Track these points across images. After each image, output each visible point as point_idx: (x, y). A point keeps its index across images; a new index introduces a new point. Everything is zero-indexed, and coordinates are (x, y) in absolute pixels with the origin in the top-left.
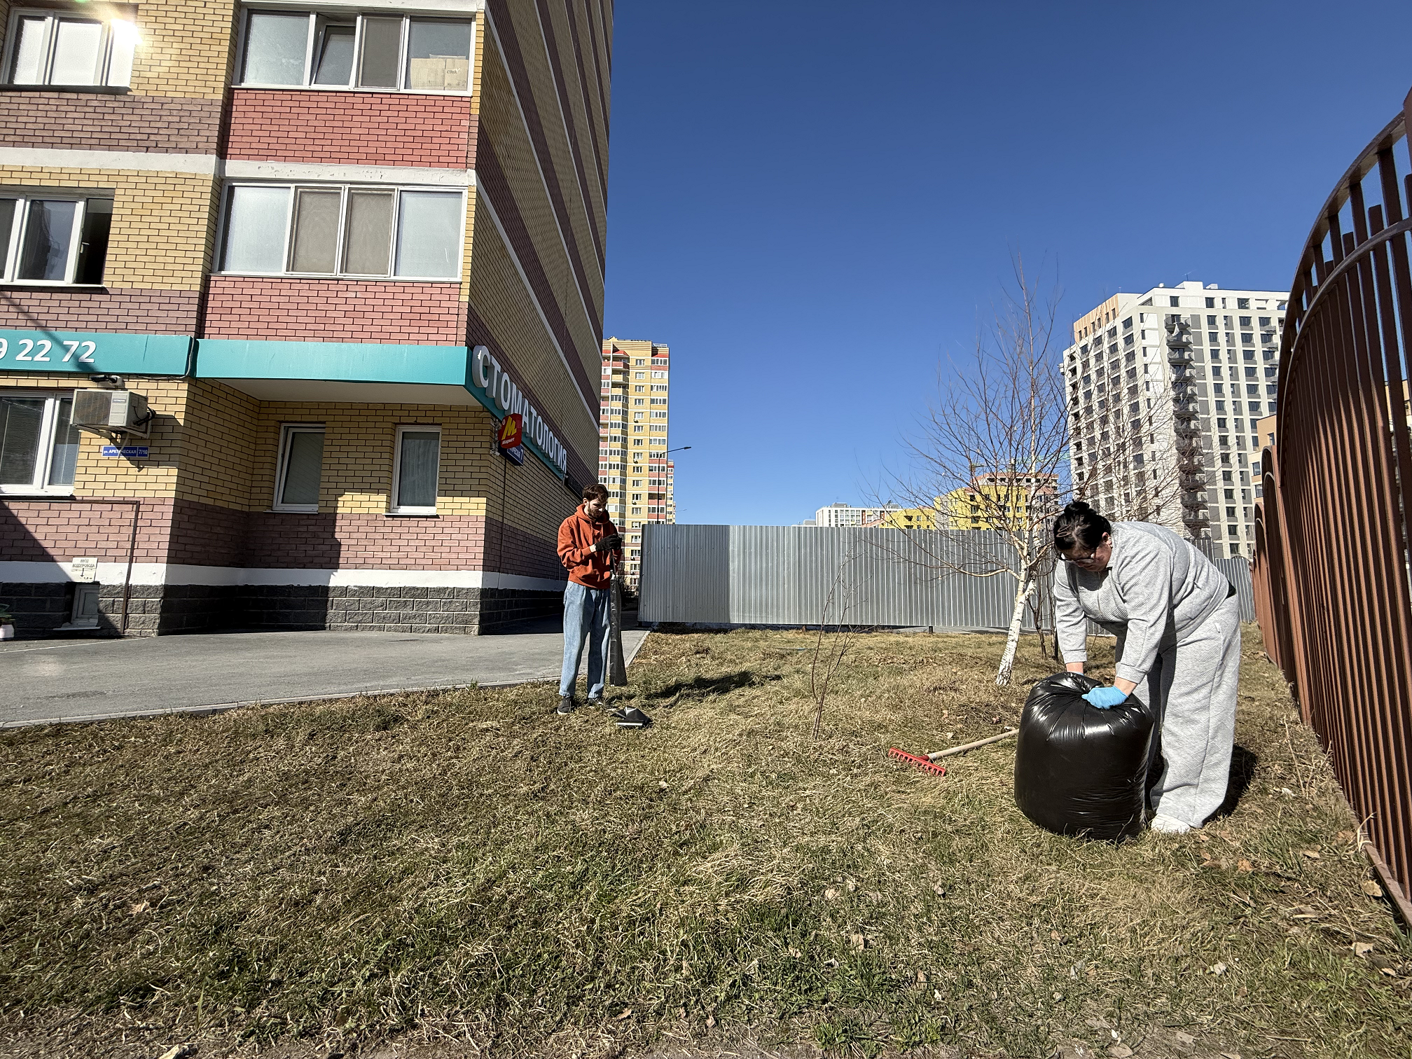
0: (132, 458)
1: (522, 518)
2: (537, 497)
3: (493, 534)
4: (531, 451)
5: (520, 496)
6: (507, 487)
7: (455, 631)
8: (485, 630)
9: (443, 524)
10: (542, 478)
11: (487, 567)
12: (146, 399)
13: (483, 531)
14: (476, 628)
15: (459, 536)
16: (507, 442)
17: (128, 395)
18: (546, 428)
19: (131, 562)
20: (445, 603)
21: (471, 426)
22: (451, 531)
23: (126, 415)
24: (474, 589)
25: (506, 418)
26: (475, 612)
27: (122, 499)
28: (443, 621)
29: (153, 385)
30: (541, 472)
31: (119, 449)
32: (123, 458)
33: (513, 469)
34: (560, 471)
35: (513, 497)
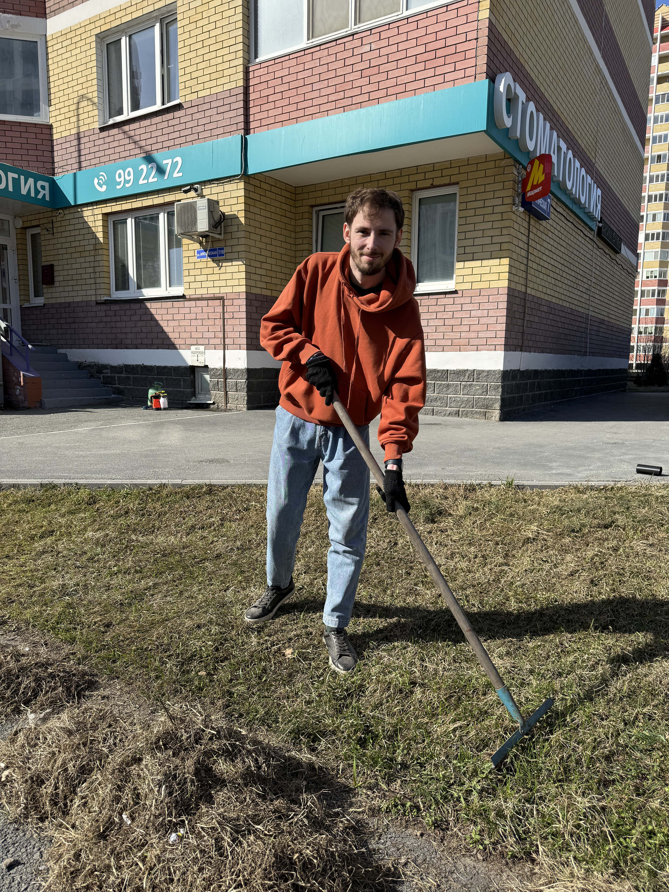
0: (215, 258)
1: (547, 285)
2: (564, 257)
3: (515, 308)
4: (559, 199)
5: (545, 258)
6: (531, 250)
7: (476, 416)
8: (506, 416)
9: (462, 300)
10: (571, 231)
11: (509, 347)
12: (217, 202)
13: (505, 305)
14: (496, 413)
15: (479, 313)
16: (532, 193)
17: (206, 201)
18: (578, 164)
19: (224, 349)
20: (465, 386)
21: (491, 180)
22: (470, 307)
23: (207, 220)
24: (494, 371)
25: (532, 163)
26: (496, 396)
27: (212, 296)
28: (463, 405)
29: (220, 189)
30: (569, 224)
31: (206, 251)
32: (209, 259)
33: (537, 226)
34: (592, 218)
35: (537, 260)
